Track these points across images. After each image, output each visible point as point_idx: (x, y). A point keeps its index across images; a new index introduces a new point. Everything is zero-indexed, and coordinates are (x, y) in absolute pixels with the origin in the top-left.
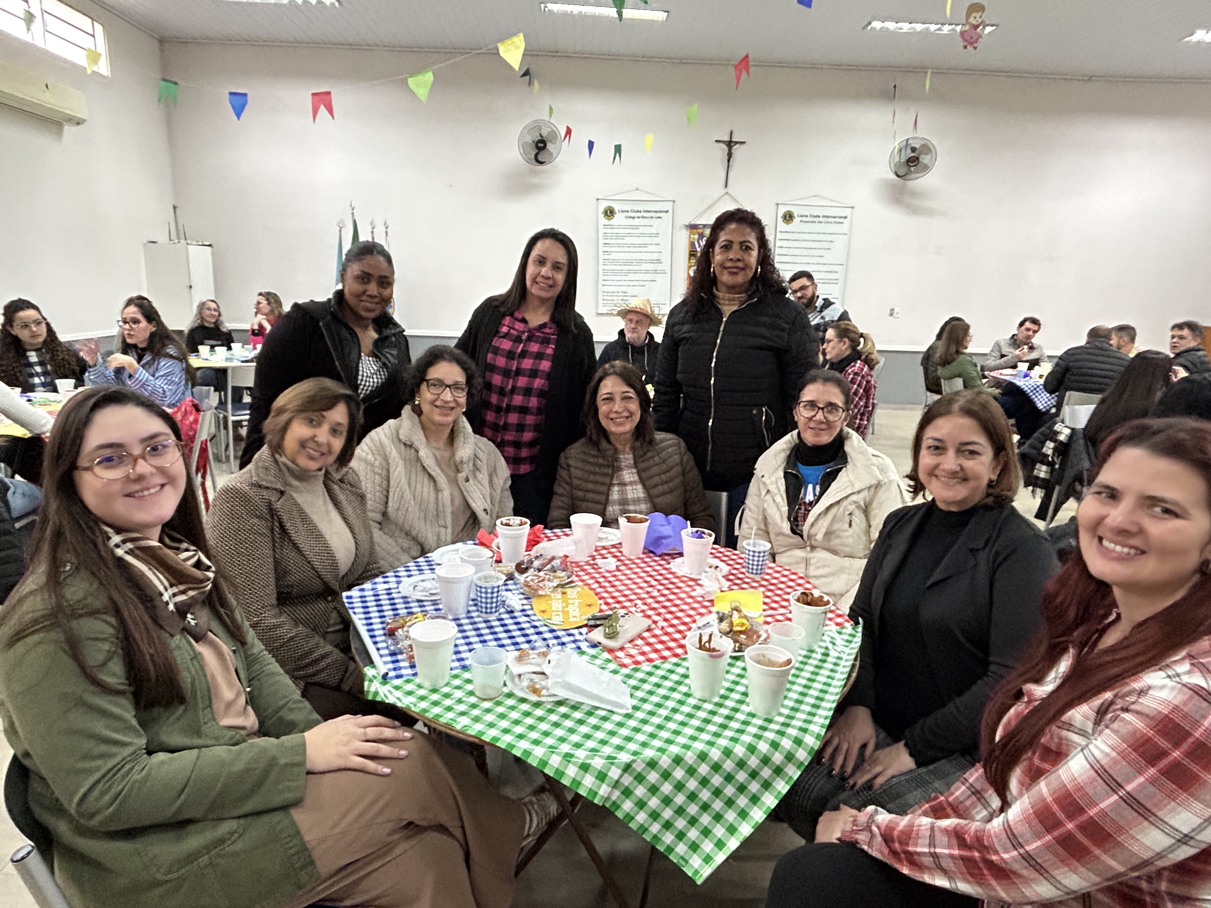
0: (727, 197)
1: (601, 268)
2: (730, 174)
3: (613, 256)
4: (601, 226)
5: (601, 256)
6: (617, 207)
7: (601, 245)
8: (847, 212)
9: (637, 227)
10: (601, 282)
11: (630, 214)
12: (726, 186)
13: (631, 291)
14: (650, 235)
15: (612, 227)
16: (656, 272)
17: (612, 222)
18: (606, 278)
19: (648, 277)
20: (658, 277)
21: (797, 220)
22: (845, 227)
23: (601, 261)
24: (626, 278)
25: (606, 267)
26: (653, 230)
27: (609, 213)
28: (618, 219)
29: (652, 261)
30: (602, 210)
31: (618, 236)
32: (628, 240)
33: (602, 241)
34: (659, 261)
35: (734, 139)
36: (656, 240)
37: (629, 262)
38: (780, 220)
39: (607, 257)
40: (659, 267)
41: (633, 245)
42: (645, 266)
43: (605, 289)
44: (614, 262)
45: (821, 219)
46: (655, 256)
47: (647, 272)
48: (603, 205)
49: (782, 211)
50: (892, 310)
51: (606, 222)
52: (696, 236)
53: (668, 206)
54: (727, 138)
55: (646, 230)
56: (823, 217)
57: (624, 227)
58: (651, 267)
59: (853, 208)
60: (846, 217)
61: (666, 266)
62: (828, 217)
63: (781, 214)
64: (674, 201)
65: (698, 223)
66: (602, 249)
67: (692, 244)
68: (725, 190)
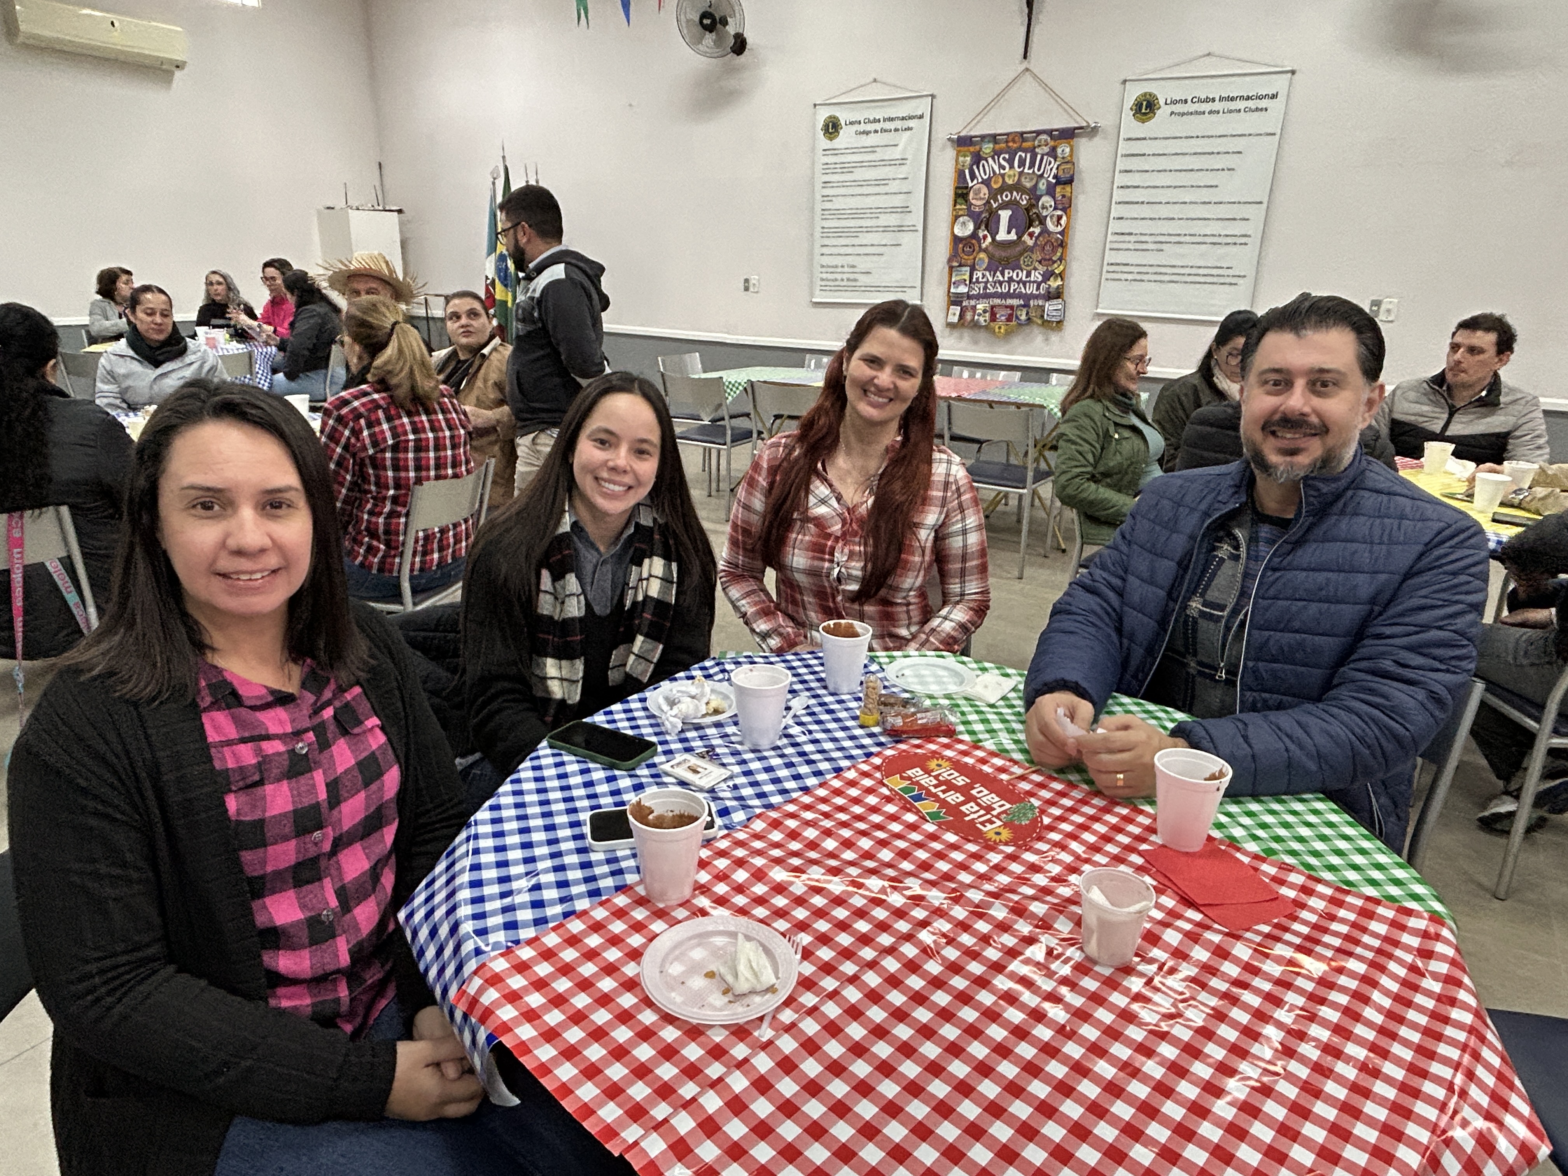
0: (1026, 76)
1: (819, 223)
2: (1036, 30)
3: (838, 204)
4: (818, 153)
5: (819, 207)
6: (843, 116)
7: (818, 186)
8: (1279, 84)
9: (872, 149)
10: (818, 250)
11: (862, 127)
12: (1025, 57)
13: (863, 264)
14: (893, 163)
15: (834, 152)
16: (900, 229)
17: (837, 143)
18: (826, 242)
19: (887, 238)
20: (903, 237)
21: (1163, 112)
22: (1270, 121)
23: (818, 212)
24: (856, 241)
25: (826, 224)
26: (896, 153)
27: (832, 128)
28: (846, 137)
29: (893, 210)
30: (820, 123)
31: (846, 168)
32: (858, 174)
33: (819, 178)
34: (905, 210)
36: (902, 172)
37: (857, 214)
38: (1128, 115)
39: (828, 205)
40: (909, 220)
41: (866, 183)
42: (883, 220)
43: (826, 260)
44: (838, 214)
45: (1217, 106)
46: (898, 201)
47: (886, 229)
48: (823, 115)
49: (1133, 93)
51: (828, 144)
52: (968, 160)
53: (923, 107)
55: (888, 154)
56: (1221, 99)
57: (854, 150)
58: (892, 220)
59: (1293, 72)
60: (1274, 96)
61: (918, 218)
62: (1232, 99)
63: (1130, 102)
64: (933, 96)
65: (973, 133)
66: (819, 192)
67: (960, 174)
68: (1025, 65)
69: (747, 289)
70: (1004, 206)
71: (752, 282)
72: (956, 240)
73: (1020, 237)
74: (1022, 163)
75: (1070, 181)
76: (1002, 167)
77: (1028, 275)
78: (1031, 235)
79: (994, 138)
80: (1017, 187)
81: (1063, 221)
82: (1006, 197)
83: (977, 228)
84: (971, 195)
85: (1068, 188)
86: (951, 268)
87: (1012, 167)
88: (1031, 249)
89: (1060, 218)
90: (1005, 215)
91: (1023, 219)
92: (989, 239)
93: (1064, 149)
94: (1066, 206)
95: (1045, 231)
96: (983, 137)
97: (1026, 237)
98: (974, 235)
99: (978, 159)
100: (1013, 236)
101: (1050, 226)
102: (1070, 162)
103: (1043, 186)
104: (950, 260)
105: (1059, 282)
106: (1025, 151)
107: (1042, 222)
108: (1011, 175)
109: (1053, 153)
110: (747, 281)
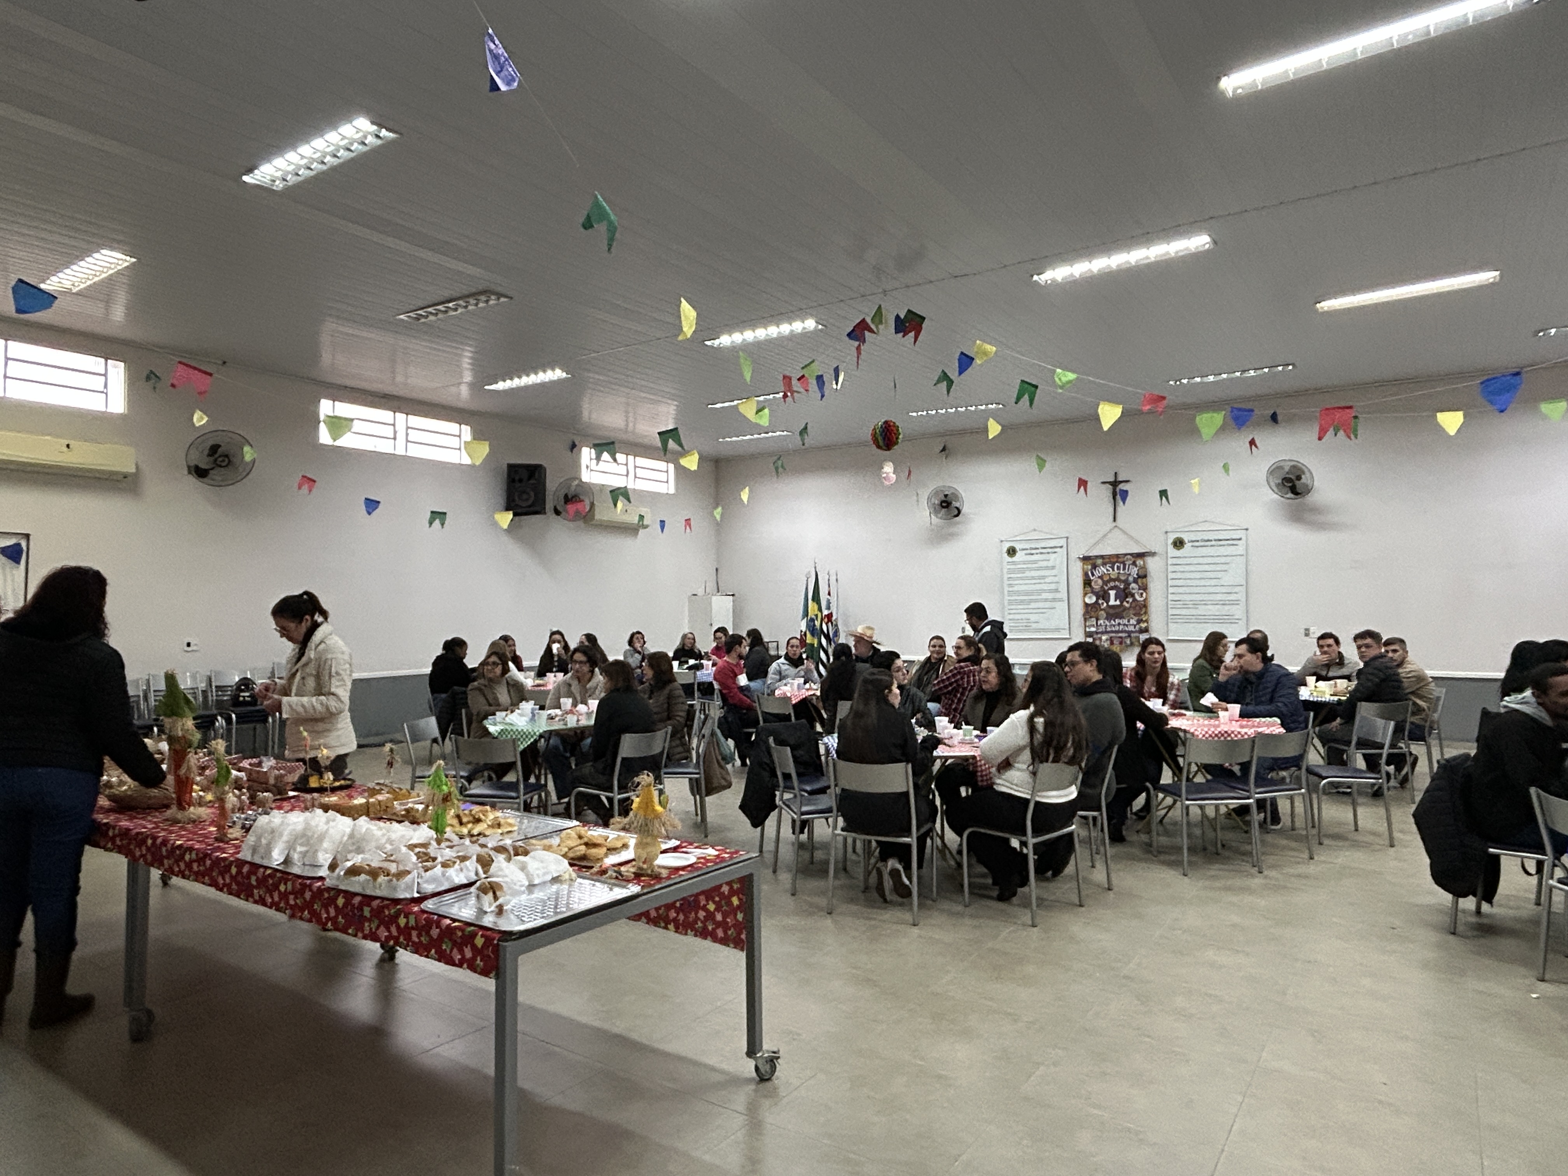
0: (1116, 529)
1: (1007, 598)
2: (1119, 509)
3: (1016, 588)
4: (1005, 564)
5: (1006, 589)
6: (1018, 546)
7: (1005, 579)
8: (1239, 534)
9: (1035, 562)
10: (1007, 611)
11: (1029, 552)
12: (1115, 520)
13: (1033, 618)
14: (1047, 568)
15: (1014, 563)
16: (1054, 600)
17: (1015, 559)
18: (1011, 607)
19: (1048, 605)
20: (1057, 604)
21: (1188, 546)
22: (1240, 549)
23: (1006, 593)
24: (1029, 607)
25: (1011, 598)
26: (1050, 564)
27: (1012, 552)
28: (1019, 556)
29: (1050, 591)
30: (1005, 550)
31: (1019, 571)
32: (1028, 574)
33: (1006, 576)
34: (1057, 591)
35: (1120, 479)
36: (1054, 572)
37: (1031, 593)
38: (1170, 548)
39: (1011, 589)
40: (1058, 596)
41: (1033, 578)
42: (1045, 596)
43: (1011, 617)
44: (1018, 593)
45: (1213, 543)
46: (1053, 586)
47: (1046, 600)
48: (1007, 545)
49: (1172, 537)
50: (1307, 630)
51: (1010, 559)
52: (1090, 567)
53: (1063, 542)
54: (1112, 479)
55: (1045, 564)
56: (1215, 540)
57: (1024, 563)
58: (1050, 596)
59: (1247, 529)
60: (1240, 539)
61: (1064, 596)
62: (1220, 540)
63: (1170, 541)
64: (1067, 537)
65: (1091, 555)
66: (1006, 582)
67: (1086, 574)
68: (1114, 524)
70: (1112, 588)
72: (1087, 605)
73: (1122, 602)
74: (1118, 568)
75: (1145, 576)
76: (1107, 570)
77: (1129, 621)
78: (1128, 602)
79: (1102, 557)
80: (1118, 579)
81: (1144, 595)
82: (1112, 584)
83: (1097, 599)
84: (1093, 584)
85: (1144, 580)
86: (1085, 620)
87: (1113, 570)
88: (1129, 609)
89: (1142, 594)
90: (1112, 593)
91: (1123, 594)
92: (1105, 604)
93: (1140, 562)
94: (1145, 588)
95: (1135, 600)
96: (1097, 557)
97: (1125, 603)
98: (1096, 602)
99: (1095, 567)
100: (1118, 603)
101: (1137, 597)
102: (1144, 568)
103: (1131, 579)
104: (1084, 615)
105: (1146, 624)
106: (1121, 563)
107: (1133, 595)
108: (1114, 574)
109: (1134, 564)
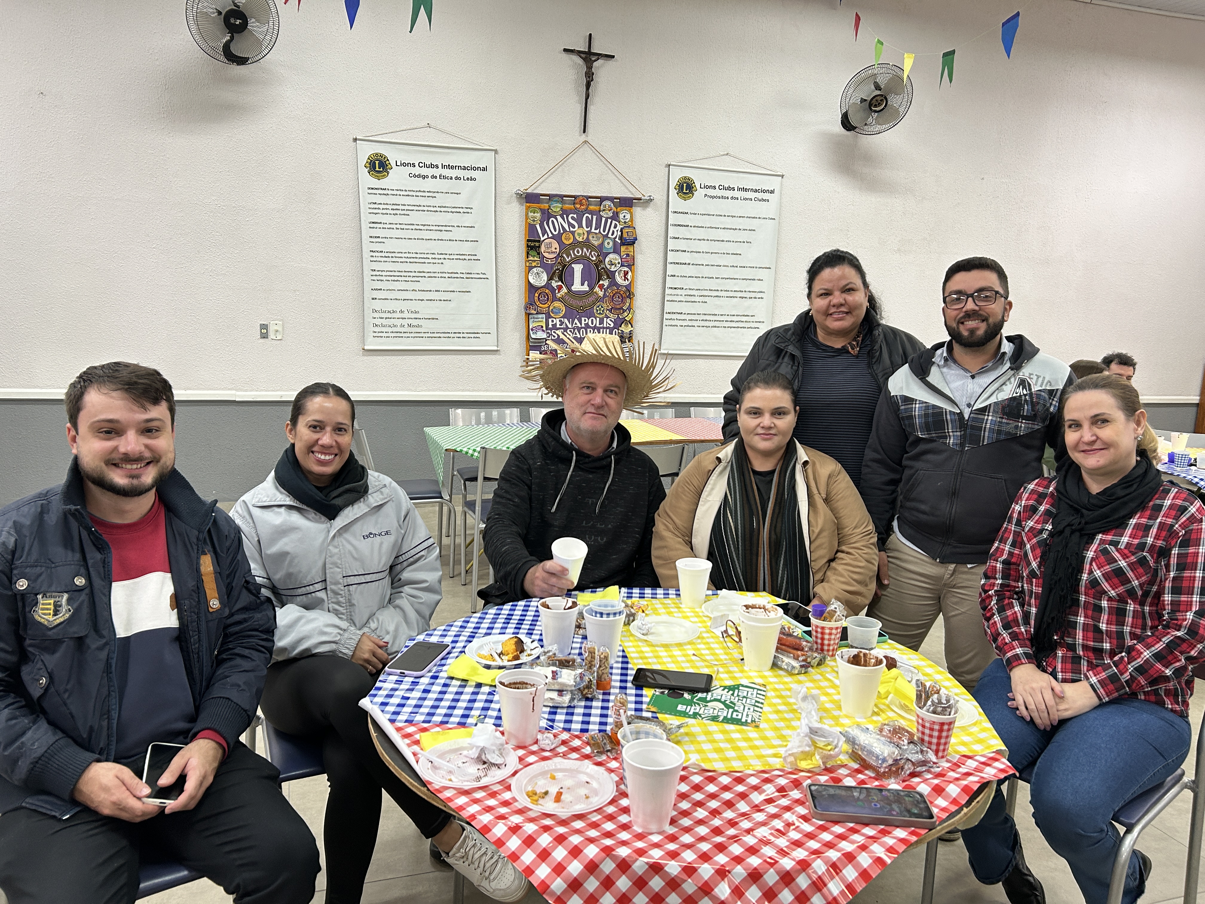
0: (586, 147)
1: (368, 266)
2: (591, 109)
3: (389, 246)
4: (364, 191)
5: (367, 246)
6: (392, 156)
7: (365, 226)
8: (773, 183)
9: (432, 194)
10: (368, 294)
11: (417, 170)
12: (584, 132)
13: (426, 309)
14: (456, 210)
15: (384, 192)
16: (469, 275)
17: (384, 183)
18: (378, 285)
19: (456, 284)
20: (475, 285)
21: (699, 193)
22: (768, 209)
23: (366, 255)
24: (417, 286)
25: (375, 266)
26: (460, 202)
27: (379, 166)
28: (396, 178)
29: (461, 258)
30: (363, 160)
31: (396, 209)
32: (416, 218)
33: (366, 218)
34: (474, 258)
35: (594, 50)
36: (467, 220)
37: (422, 258)
38: (673, 192)
39: (377, 247)
40: (477, 268)
41: (425, 227)
42: (449, 266)
43: (379, 305)
44: (391, 256)
45: (736, 194)
46: (466, 248)
47: (453, 275)
48: (366, 151)
49: (677, 175)
51: (374, 182)
52: (538, 215)
53: (485, 160)
54: (582, 47)
55: (450, 201)
56: (739, 189)
57: (399, 192)
58: (460, 267)
59: (782, 176)
60: (772, 192)
61: (486, 266)
62: (746, 190)
63: (674, 182)
64: (496, 151)
65: (539, 191)
66: (366, 232)
67: (531, 228)
68: (583, 137)
69: (264, 336)
70: (577, 260)
71: (272, 329)
72: (531, 288)
73: (592, 288)
74: (589, 224)
75: (632, 243)
76: (570, 224)
77: (601, 322)
78: (601, 287)
79: (561, 198)
80: (587, 244)
81: (629, 276)
82: (578, 252)
83: (550, 279)
84: (543, 249)
85: (631, 248)
86: (528, 315)
87: (581, 226)
88: (599, 299)
89: (626, 273)
90: (578, 269)
91: (594, 272)
92: (564, 290)
93: (625, 215)
94: (630, 263)
95: (613, 283)
96: (551, 197)
97: (597, 289)
98: (548, 286)
99: (547, 215)
100: (586, 288)
101: (619, 280)
102: (630, 225)
103: (609, 245)
104: (526, 308)
105: (629, 328)
106: (592, 213)
107: (611, 275)
108: (581, 233)
109: (615, 217)
110: (264, 327)
